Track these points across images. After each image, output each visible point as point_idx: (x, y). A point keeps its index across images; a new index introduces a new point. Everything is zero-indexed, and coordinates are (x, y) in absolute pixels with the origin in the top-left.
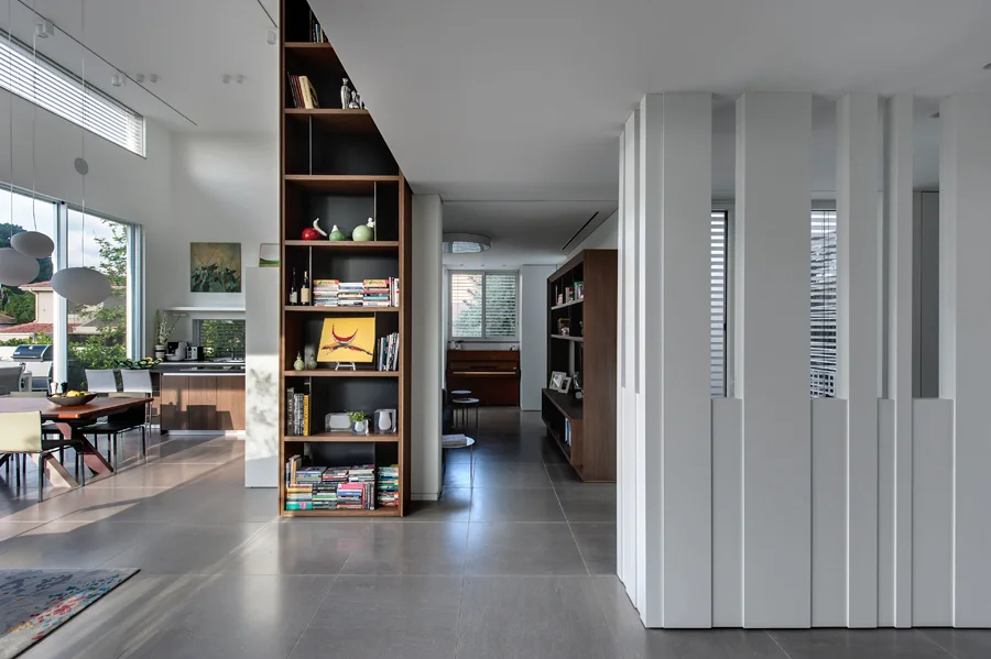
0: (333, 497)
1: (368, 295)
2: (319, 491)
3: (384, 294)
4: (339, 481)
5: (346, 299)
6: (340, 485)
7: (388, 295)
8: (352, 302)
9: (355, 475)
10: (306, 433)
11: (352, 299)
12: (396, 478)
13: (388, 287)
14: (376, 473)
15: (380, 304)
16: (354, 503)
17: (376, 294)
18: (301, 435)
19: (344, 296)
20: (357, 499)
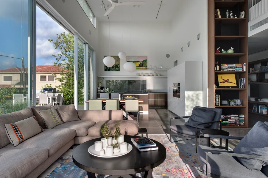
0: (227, 122)
1: (236, 68)
2: (223, 121)
3: (241, 67)
4: (229, 118)
5: (230, 69)
6: (229, 119)
7: (242, 68)
8: (232, 70)
9: (233, 117)
10: (219, 105)
11: (231, 69)
12: (243, 118)
13: (242, 66)
14: (239, 116)
15: (240, 70)
16: (233, 124)
17: (239, 67)
18: (218, 105)
19: (229, 68)
20: (234, 123)
